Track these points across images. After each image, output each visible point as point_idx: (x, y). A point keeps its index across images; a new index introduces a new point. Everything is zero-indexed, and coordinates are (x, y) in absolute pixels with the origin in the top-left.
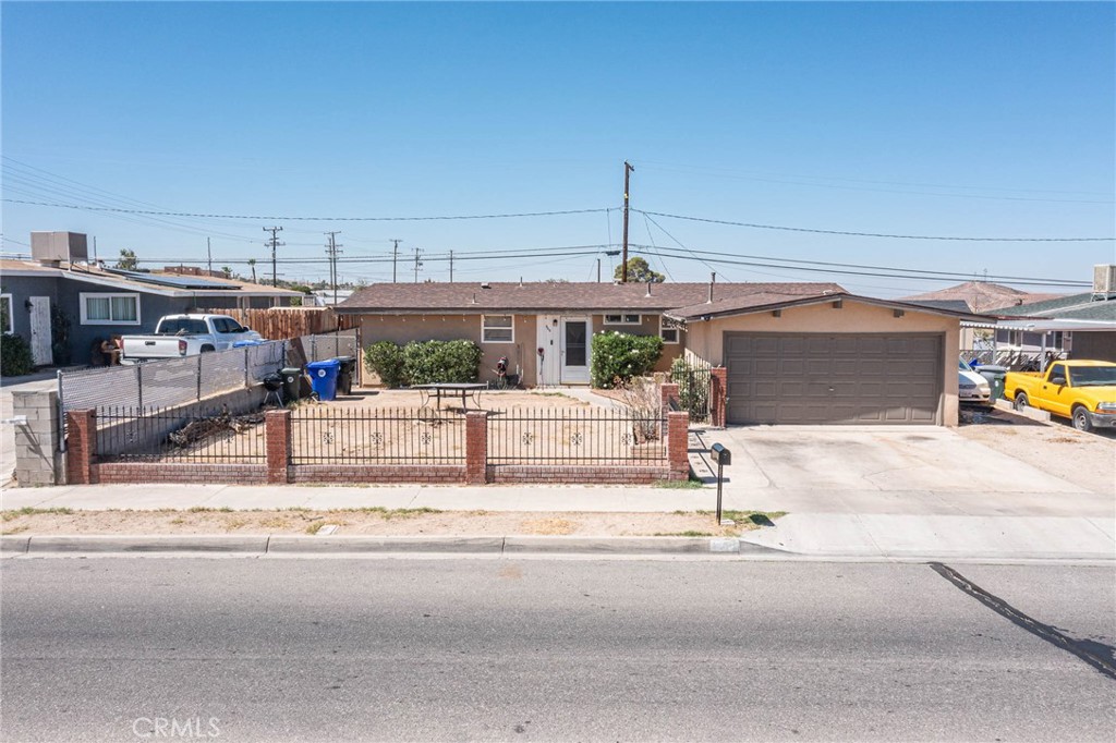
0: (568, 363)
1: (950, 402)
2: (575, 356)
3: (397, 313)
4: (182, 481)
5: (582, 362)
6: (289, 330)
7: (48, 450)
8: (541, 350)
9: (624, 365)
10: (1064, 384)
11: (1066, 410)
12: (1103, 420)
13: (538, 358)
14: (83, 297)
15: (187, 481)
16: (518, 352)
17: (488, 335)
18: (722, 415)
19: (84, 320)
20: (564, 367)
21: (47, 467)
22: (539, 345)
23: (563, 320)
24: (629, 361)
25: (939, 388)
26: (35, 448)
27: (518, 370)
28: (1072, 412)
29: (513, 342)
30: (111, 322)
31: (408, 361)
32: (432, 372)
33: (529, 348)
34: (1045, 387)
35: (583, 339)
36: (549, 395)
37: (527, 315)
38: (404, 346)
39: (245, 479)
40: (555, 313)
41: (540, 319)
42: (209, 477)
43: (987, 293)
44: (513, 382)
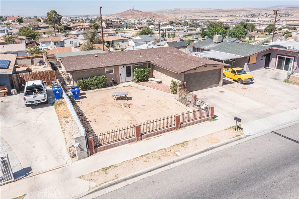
0: (127, 76)
1: (221, 82)
2: (128, 74)
3: (85, 70)
4: (117, 146)
5: (130, 76)
6: (45, 77)
7: (85, 149)
8: (121, 74)
9: (144, 76)
10: (236, 74)
11: (236, 79)
12: (245, 82)
13: (120, 76)
15: (118, 146)
16: (115, 76)
17: (107, 72)
20: (126, 78)
21: (86, 153)
22: (120, 72)
23: (125, 67)
24: (145, 75)
25: (220, 80)
26: (82, 150)
27: (116, 80)
28: (238, 80)
29: (114, 73)
31: (90, 83)
32: (97, 85)
33: (117, 74)
34: (231, 74)
35: (130, 70)
36: (128, 86)
37: (116, 67)
38: (87, 79)
39: (131, 141)
40: (123, 65)
41: (120, 67)
42: (123, 143)
43: (134, 12)
44: (116, 83)
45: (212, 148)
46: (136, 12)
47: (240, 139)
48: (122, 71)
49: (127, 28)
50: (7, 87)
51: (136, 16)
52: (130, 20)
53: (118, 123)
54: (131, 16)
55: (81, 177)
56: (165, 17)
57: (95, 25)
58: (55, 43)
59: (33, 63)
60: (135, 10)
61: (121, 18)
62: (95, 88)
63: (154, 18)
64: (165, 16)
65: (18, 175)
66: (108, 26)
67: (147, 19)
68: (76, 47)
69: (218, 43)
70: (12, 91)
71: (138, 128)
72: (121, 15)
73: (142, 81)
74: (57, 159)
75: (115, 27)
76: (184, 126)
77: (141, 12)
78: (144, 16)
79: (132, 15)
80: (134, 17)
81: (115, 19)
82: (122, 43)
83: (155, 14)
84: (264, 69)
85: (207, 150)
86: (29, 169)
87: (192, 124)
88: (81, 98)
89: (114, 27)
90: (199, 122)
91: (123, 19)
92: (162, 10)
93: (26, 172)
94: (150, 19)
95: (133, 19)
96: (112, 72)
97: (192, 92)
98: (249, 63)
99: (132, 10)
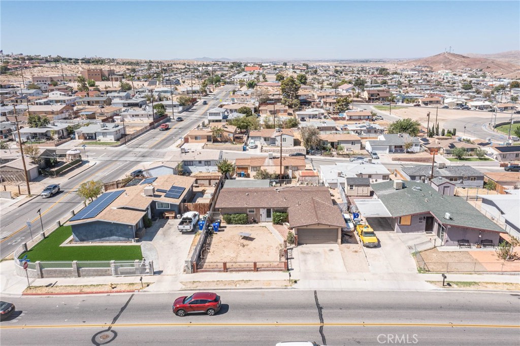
1: (339, 240)
2: (269, 215)
5: (270, 217)
7: (190, 269)
9: (279, 220)
10: (362, 235)
13: (260, 216)
14: (157, 203)
17: (249, 211)
18: (297, 243)
19: (157, 208)
20: (266, 218)
21: (190, 271)
22: (261, 213)
23: (266, 209)
24: (280, 220)
25: (337, 238)
26: (189, 269)
27: (256, 219)
29: (255, 213)
30: (163, 208)
31: (232, 219)
32: (238, 221)
33: (258, 214)
35: (270, 212)
36: (263, 227)
37: (258, 209)
38: (231, 215)
39: (220, 271)
40: (264, 208)
41: (261, 209)
42: (214, 271)
43: (450, 58)
44: (255, 222)
45: (261, 289)
46: (453, 59)
47: (285, 288)
48: (263, 212)
49: (403, 102)
50: (176, 213)
51: (453, 66)
52: (439, 72)
53: (225, 257)
54: (442, 64)
55: (181, 282)
56: (513, 69)
57: (345, 100)
58: (265, 139)
59: (210, 184)
60: (454, 55)
61: (423, 69)
62: (236, 224)
63: (489, 70)
64: (514, 66)
65: (155, 273)
66: (372, 98)
67: (474, 70)
68: (271, 158)
69: (397, 189)
70: (178, 216)
71: (225, 264)
72: (424, 62)
73: (277, 223)
74: (177, 270)
75: (383, 100)
76: (260, 271)
77: (464, 57)
78: (468, 65)
79: (445, 63)
80: (448, 67)
81: (412, 70)
82: (352, 144)
83: (493, 62)
84: (425, 232)
85: (256, 289)
86: (162, 272)
87: (267, 270)
88: (219, 231)
89: (381, 99)
90: (274, 270)
91: (426, 71)
92: (513, 52)
93: (160, 272)
94: (481, 70)
95: (444, 71)
96: (253, 211)
97: (306, 244)
98: (400, 223)
99: (446, 55)
